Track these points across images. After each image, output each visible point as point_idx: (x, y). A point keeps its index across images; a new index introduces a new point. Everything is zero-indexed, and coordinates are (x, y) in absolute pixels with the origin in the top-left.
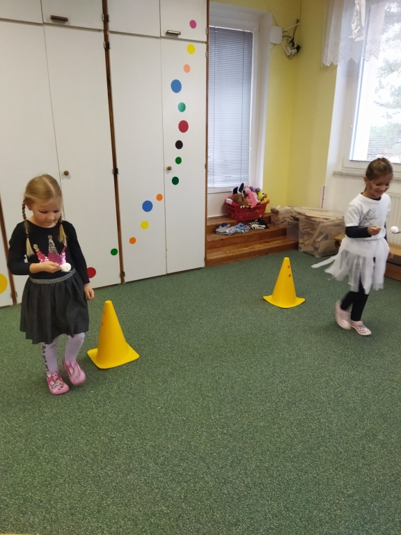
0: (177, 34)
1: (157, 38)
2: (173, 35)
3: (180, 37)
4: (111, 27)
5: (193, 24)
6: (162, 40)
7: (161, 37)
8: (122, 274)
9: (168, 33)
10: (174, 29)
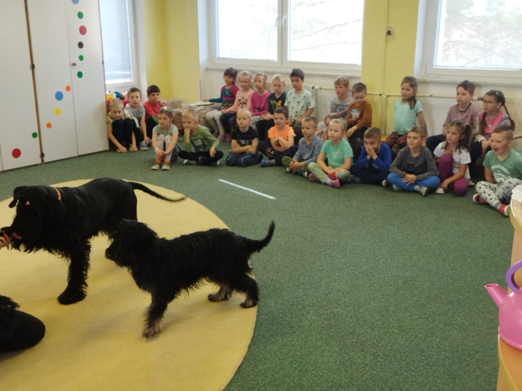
8: (42, 155)
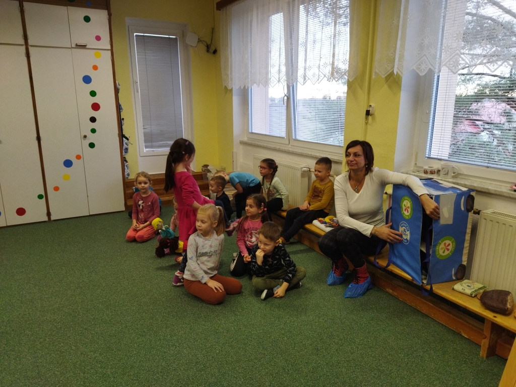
0: (85, 46)
1: (69, 48)
2: (82, 46)
4: (30, 42)
5: (98, 38)
6: (72, 49)
8: (49, 214)
9: (77, 45)
10: (81, 42)
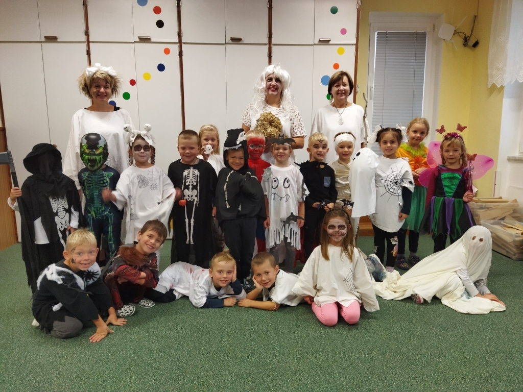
0: (329, 41)
1: (312, 45)
2: (325, 42)
3: (331, 42)
4: (274, 41)
5: (344, 32)
6: (315, 46)
7: (315, 44)
9: (320, 41)
10: (325, 37)
